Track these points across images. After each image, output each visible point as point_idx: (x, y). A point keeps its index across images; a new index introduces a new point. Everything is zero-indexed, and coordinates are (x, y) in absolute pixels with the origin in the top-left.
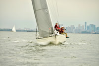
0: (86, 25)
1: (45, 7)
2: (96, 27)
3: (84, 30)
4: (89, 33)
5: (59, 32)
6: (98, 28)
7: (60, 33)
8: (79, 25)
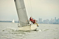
0: (55, 19)
1: (24, 7)
3: (54, 22)
5: (32, 23)
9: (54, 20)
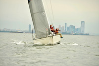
0: (66, 26)
2: (76, 28)
4: (69, 34)
6: (77, 29)
7: (56, 34)
8: (60, 26)
9: (63, 27)
